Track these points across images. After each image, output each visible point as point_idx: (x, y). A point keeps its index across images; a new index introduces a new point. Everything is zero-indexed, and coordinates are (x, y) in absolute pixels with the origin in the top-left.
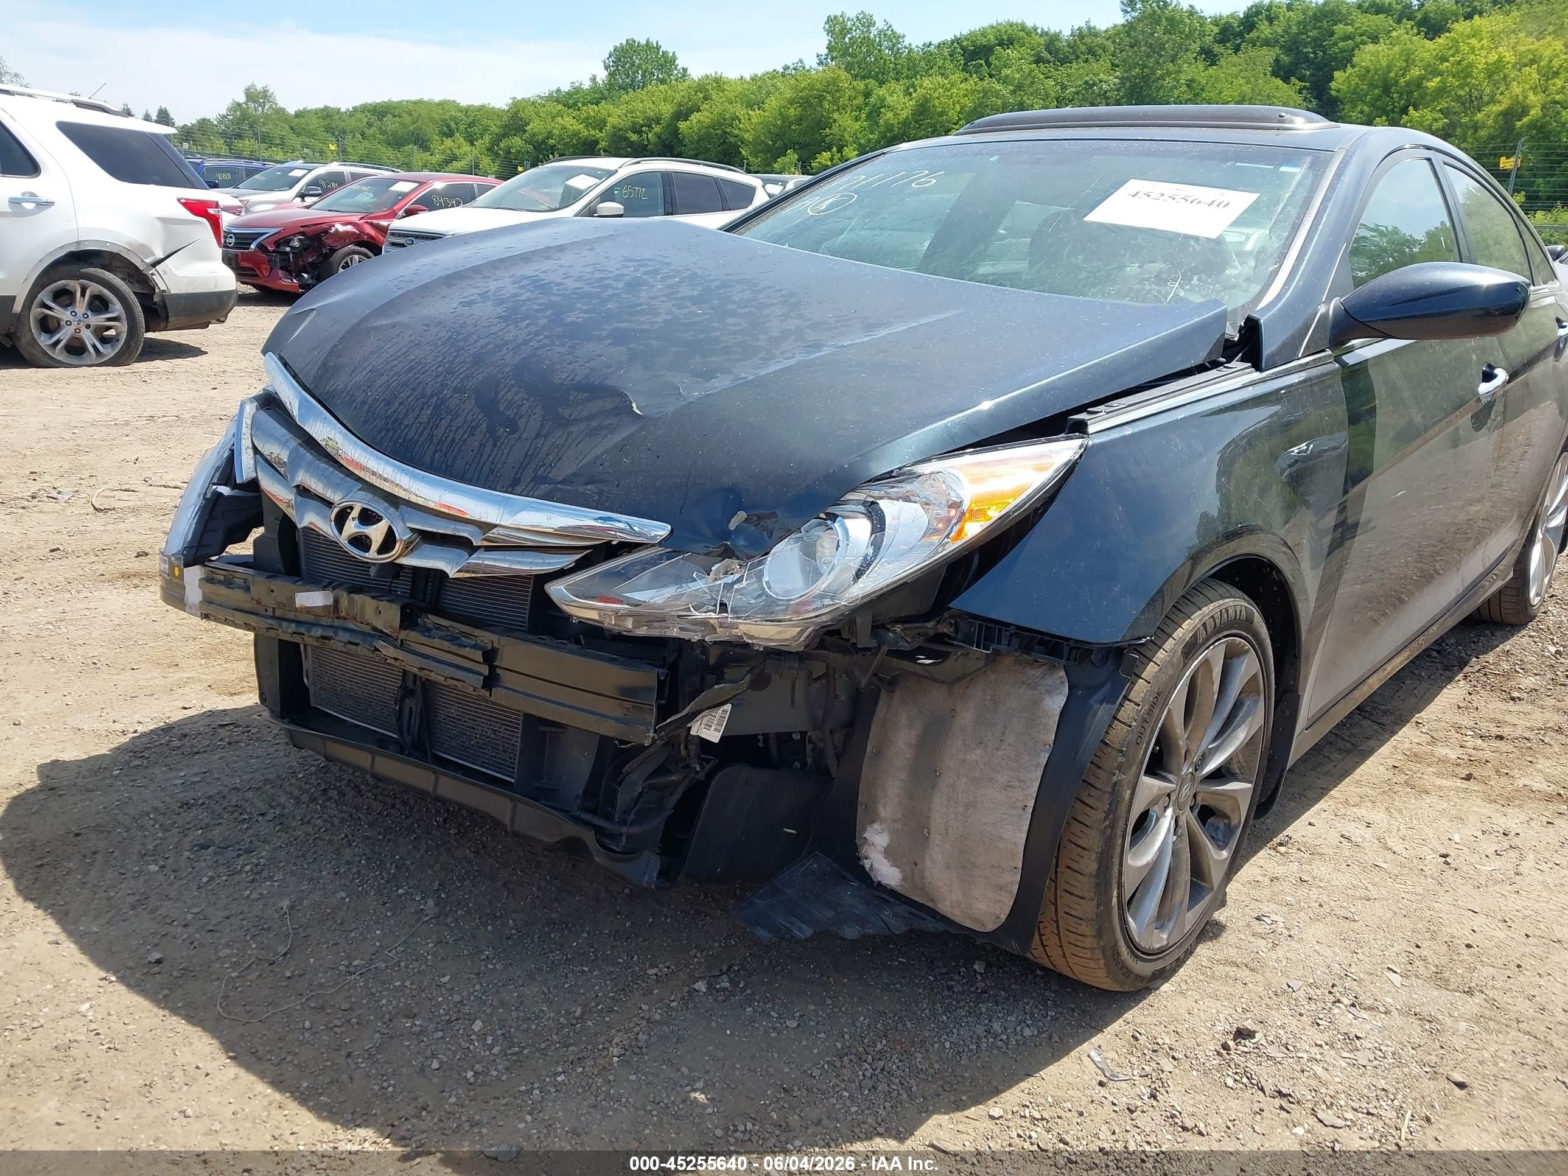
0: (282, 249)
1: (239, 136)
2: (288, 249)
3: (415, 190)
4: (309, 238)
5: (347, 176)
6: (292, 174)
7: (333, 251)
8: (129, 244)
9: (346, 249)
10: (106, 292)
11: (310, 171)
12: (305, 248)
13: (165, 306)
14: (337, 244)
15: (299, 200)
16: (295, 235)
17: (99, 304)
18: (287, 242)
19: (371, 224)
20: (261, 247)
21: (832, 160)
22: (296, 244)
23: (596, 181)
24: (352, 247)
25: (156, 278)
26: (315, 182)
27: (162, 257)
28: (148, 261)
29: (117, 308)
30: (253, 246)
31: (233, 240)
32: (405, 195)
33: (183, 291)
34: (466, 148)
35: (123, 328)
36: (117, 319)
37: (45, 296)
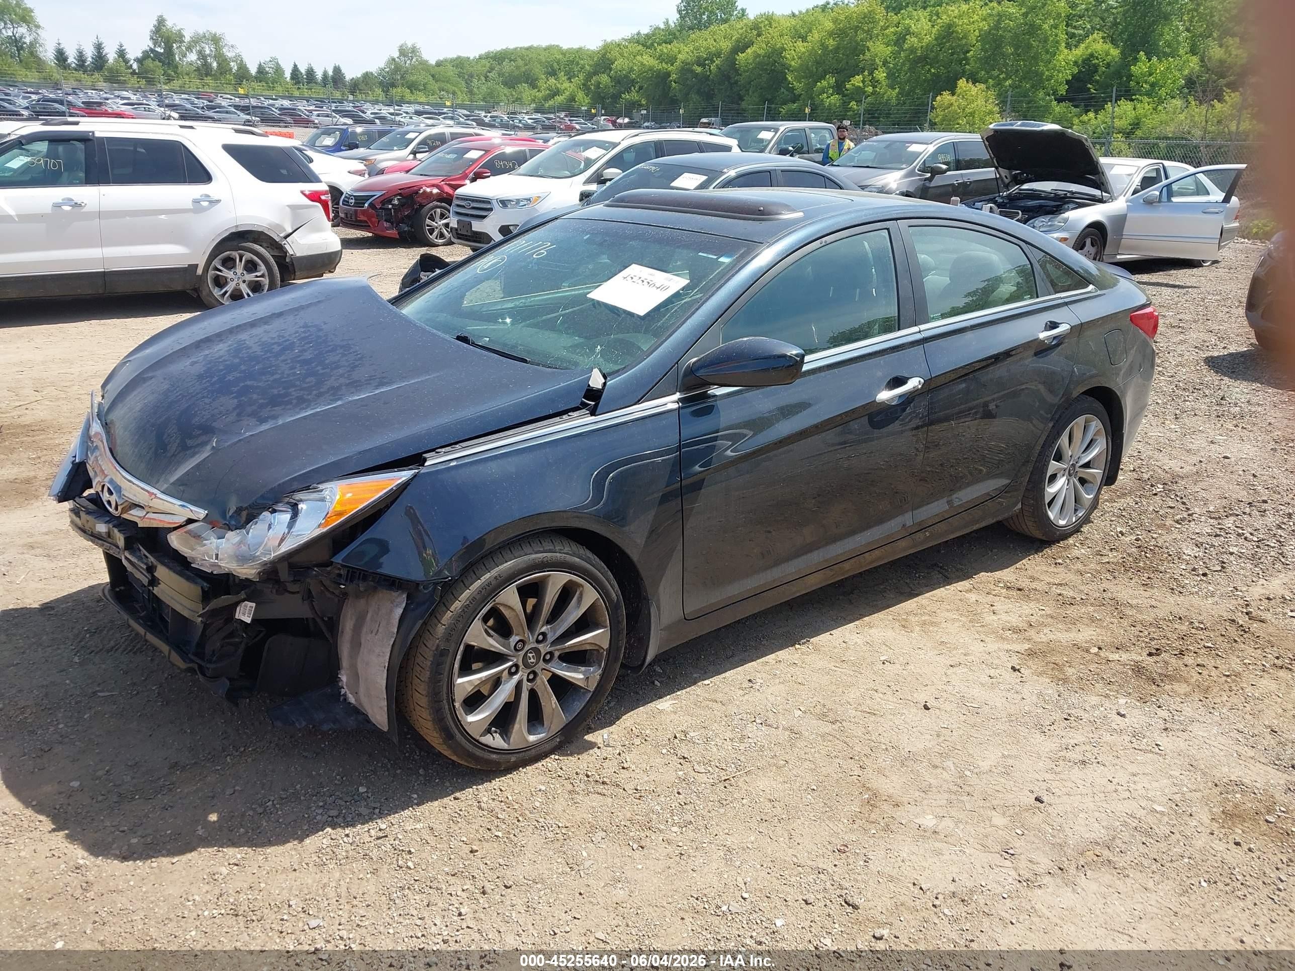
0: (386, 206)
1: (393, 85)
2: (390, 206)
3: (481, 157)
4: (403, 197)
5: (448, 136)
6: (409, 136)
7: (422, 206)
8: (269, 225)
9: (431, 204)
10: (255, 258)
11: (420, 133)
12: (402, 205)
13: (293, 264)
14: (424, 202)
15: (411, 156)
16: (395, 196)
17: (251, 267)
18: (390, 201)
19: (449, 185)
20: (372, 205)
21: (863, 82)
22: (396, 202)
23: (604, 152)
24: (435, 203)
25: (287, 247)
26: (423, 142)
27: (291, 231)
28: (282, 235)
29: (263, 268)
30: (366, 205)
31: (353, 201)
32: (474, 161)
33: (305, 254)
34: (566, 85)
35: (266, 281)
36: (262, 276)
37: (217, 263)
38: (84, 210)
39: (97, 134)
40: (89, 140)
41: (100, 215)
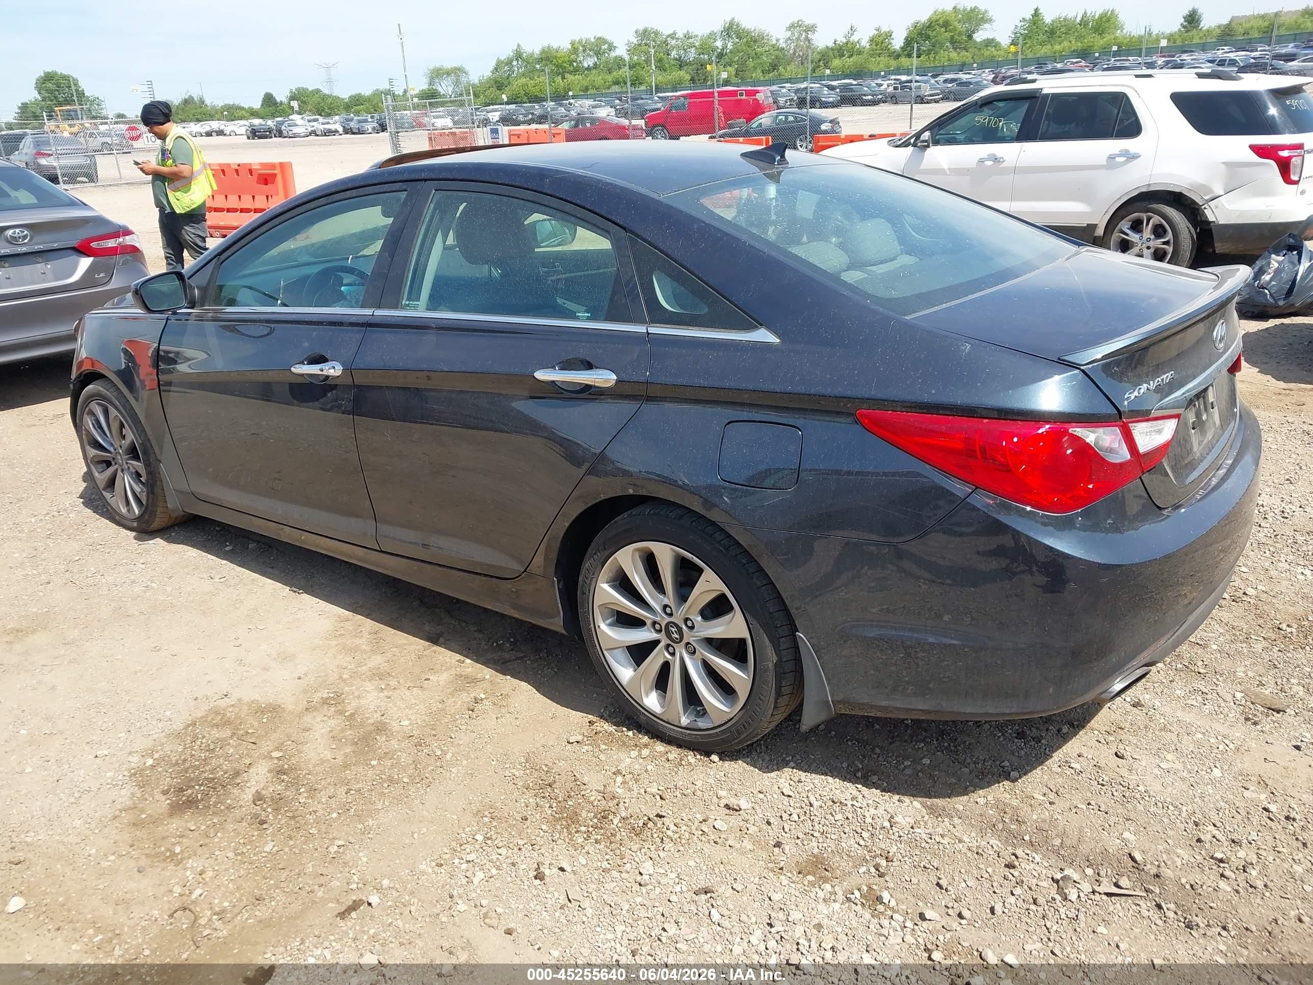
8: (1194, 186)
13: (1212, 232)
17: (1159, 231)
25: (1209, 212)
27: (1220, 194)
28: (1206, 198)
29: (1170, 236)
33: (1229, 222)
35: (1170, 249)
36: (1167, 243)
37: (1125, 225)
38: (1003, 165)
39: (1045, 91)
40: (1035, 97)
41: (1015, 170)
